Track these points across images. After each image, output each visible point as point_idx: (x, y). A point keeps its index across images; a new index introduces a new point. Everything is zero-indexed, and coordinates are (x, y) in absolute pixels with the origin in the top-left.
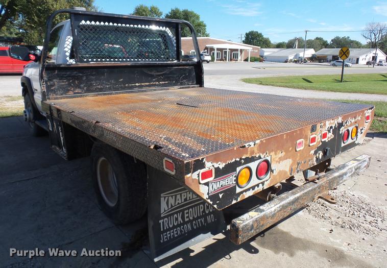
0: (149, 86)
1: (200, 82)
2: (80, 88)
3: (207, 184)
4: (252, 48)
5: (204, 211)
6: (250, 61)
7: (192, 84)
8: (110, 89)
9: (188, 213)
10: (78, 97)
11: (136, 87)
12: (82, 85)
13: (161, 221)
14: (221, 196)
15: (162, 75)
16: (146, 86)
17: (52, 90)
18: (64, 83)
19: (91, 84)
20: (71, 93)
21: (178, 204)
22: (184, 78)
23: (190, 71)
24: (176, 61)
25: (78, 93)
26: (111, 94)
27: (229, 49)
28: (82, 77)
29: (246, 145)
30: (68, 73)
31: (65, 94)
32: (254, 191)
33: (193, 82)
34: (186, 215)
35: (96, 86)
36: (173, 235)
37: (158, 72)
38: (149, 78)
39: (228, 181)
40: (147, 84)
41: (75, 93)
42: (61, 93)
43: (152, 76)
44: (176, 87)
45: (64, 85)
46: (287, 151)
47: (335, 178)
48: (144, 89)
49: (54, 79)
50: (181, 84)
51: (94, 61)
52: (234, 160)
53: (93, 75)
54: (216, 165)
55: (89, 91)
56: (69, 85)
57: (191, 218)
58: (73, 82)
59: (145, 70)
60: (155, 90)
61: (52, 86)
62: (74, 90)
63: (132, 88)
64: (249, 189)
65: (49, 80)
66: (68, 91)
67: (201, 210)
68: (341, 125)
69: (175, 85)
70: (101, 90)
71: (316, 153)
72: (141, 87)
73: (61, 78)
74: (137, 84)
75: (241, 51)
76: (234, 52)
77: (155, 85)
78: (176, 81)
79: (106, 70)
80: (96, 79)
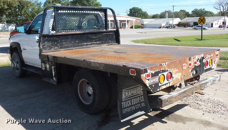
0: (91, 44)
1: (118, 41)
2: (57, 46)
3: (148, 80)
4: (135, 19)
5: (140, 101)
6: (135, 28)
7: (113, 43)
8: (71, 46)
9: (133, 101)
10: (56, 51)
11: (84, 45)
12: (58, 45)
13: (122, 103)
14: (153, 86)
15: (98, 38)
16: (90, 44)
17: (45, 48)
18: (50, 44)
19: (63, 44)
20: (53, 49)
21: (129, 96)
22: (109, 40)
23: (112, 35)
24: (105, 30)
26: (72, 49)
27: (119, 21)
28: (58, 40)
29: (162, 64)
30: (52, 39)
31: (50, 49)
32: (166, 86)
33: (114, 41)
34: (132, 102)
35: (65, 45)
36: (128, 111)
37: (96, 36)
38: (91, 40)
39: (156, 80)
40: (90, 43)
41: (55, 49)
42: (48, 49)
43: (93, 39)
44: (105, 45)
45: (49, 45)
46: (179, 69)
47: (203, 83)
48: (89, 46)
49: (45, 42)
50: (108, 43)
51: (64, 32)
52: (158, 71)
53: (63, 39)
54: (152, 72)
55: (61, 48)
56: (52, 45)
57: (135, 104)
58: (54, 43)
59: (89, 36)
60: (94, 47)
61: (44, 45)
62: (54, 47)
63: (82, 46)
64: (164, 85)
66: (52, 48)
67: (139, 100)
68: (203, 58)
69: (105, 43)
70: (67, 47)
71: (192, 71)
72: (87, 45)
73: (48, 41)
74: (85, 44)
75: (128, 21)
76: (122, 22)
77: (94, 44)
78: (105, 41)
79: (70, 36)
80: (65, 41)
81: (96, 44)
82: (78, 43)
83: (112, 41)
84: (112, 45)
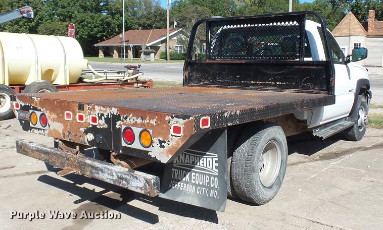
0: (265, 85)
1: (328, 87)
2: (208, 80)
8: (228, 84)
10: (205, 87)
11: (251, 84)
12: (209, 78)
15: (280, 75)
16: (261, 85)
17: (192, 80)
18: (199, 75)
19: (215, 78)
20: (202, 83)
22: (307, 81)
23: (317, 72)
24: (298, 60)
25: (206, 84)
28: (210, 71)
30: (201, 67)
31: (199, 83)
33: (322, 87)
35: (219, 79)
37: (275, 71)
38: (265, 77)
40: (262, 83)
41: (204, 84)
42: (196, 82)
43: (269, 76)
48: (258, 87)
49: (194, 71)
50: (304, 88)
51: (219, 59)
53: (217, 70)
55: (213, 83)
56: (202, 77)
58: (204, 75)
59: (262, 68)
60: (267, 90)
61: (192, 76)
62: (204, 81)
63: (247, 85)
65: (192, 72)
66: (201, 81)
70: (222, 83)
72: (255, 85)
73: (198, 71)
74: (252, 82)
77: (270, 85)
78: (297, 83)
79: (227, 66)
80: (219, 74)
81: (275, 86)
82: (240, 79)
83: (316, 84)
84: (311, 93)
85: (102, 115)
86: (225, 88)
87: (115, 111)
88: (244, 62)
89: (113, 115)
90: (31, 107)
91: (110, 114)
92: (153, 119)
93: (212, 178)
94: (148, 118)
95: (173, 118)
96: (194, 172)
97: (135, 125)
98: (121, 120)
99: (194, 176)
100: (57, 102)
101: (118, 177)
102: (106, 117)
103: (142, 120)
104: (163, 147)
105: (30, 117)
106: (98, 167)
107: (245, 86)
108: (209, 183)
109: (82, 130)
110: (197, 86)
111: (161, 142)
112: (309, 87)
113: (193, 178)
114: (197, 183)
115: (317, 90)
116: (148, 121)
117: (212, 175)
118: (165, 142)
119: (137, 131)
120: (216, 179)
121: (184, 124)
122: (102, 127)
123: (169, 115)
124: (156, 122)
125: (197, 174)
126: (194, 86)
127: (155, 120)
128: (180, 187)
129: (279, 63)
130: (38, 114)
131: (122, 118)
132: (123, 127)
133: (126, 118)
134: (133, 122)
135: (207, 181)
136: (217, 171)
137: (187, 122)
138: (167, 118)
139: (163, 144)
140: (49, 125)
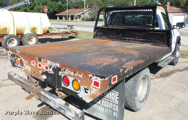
8: (115, 38)
10: (104, 39)
11: (127, 39)
12: (106, 35)
15: (142, 36)
16: (132, 40)
17: (98, 36)
18: (101, 34)
22: (156, 39)
24: (152, 29)
25: (104, 38)
28: (106, 32)
30: (102, 30)
31: (101, 37)
33: (164, 43)
35: (111, 36)
37: (139, 34)
38: (134, 36)
40: (133, 39)
41: (103, 38)
43: (136, 36)
50: (154, 43)
53: (110, 32)
55: (108, 38)
56: (102, 34)
58: (104, 34)
60: (135, 43)
61: (98, 34)
63: (125, 39)
65: (97, 32)
70: (112, 38)
72: (129, 40)
73: (100, 32)
74: (127, 38)
77: (137, 40)
78: (151, 40)
79: (115, 30)
80: (111, 34)
81: (139, 41)
82: (121, 37)
83: (161, 41)
84: (159, 45)
85: (51, 66)
86: (114, 40)
87: (58, 65)
88: (123, 28)
89: (57, 67)
90: (16, 55)
91: (55, 66)
92: (81, 74)
93: (115, 105)
94: (78, 73)
95: (94, 76)
96: (104, 99)
97: (70, 75)
98: (61, 71)
99: (103, 102)
100: (28, 55)
101: (59, 107)
102: (53, 68)
103: (74, 73)
104: (87, 93)
105: (15, 60)
106: (48, 98)
107: (123, 40)
108: (113, 107)
109: (40, 72)
110: (100, 39)
111: (85, 89)
112: (157, 42)
113: (103, 103)
114: (105, 106)
115: (162, 44)
116: (78, 75)
117: (115, 104)
118: (88, 90)
119: (71, 79)
120: (117, 106)
121: (101, 81)
122: (51, 73)
123: (91, 74)
124: (82, 76)
125: (105, 101)
126: (99, 39)
127: (82, 75)
128: (95, 107)
129: (142, 30)
130: (19, 59)
131: (62, 70)
132: (63, 76)
133: (64, 70)
134: (68, 74)
135: (111, 106)
136: (118, 101)
137: (103, 80)
138: (90, 75)
139: (87, 91)
140: (24, 66)
